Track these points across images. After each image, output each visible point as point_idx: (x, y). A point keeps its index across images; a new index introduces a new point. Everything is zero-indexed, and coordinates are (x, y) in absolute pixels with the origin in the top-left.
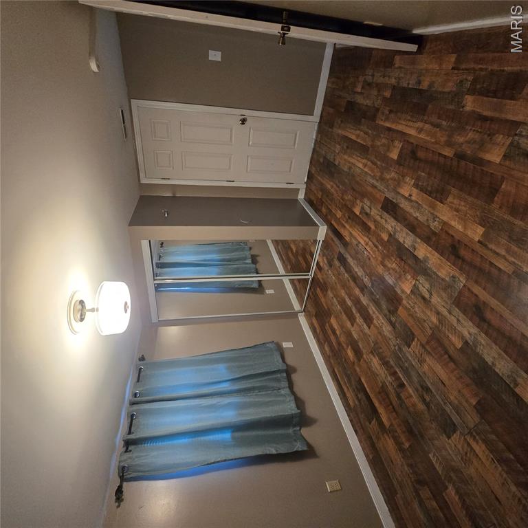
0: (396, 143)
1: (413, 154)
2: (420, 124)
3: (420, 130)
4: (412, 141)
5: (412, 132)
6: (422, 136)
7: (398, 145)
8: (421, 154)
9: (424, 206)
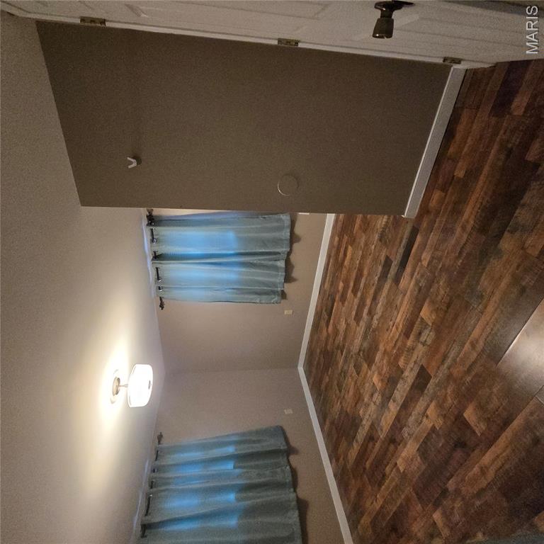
0: (483, 426)
1: (461, 444)
2: (491, 474)
3: (483, 471)
4: (477, 452)
5: (487, 458)
6: (476, 469)
7: (479, 427)
8: (458, 454)
9: (418, 429)
